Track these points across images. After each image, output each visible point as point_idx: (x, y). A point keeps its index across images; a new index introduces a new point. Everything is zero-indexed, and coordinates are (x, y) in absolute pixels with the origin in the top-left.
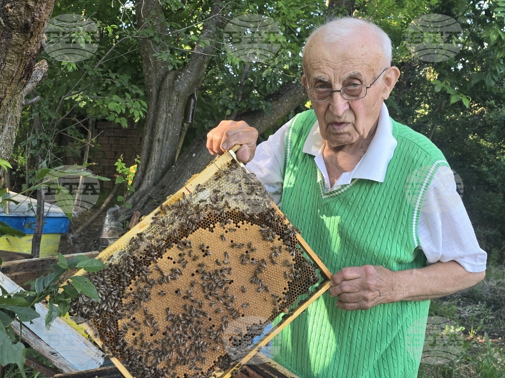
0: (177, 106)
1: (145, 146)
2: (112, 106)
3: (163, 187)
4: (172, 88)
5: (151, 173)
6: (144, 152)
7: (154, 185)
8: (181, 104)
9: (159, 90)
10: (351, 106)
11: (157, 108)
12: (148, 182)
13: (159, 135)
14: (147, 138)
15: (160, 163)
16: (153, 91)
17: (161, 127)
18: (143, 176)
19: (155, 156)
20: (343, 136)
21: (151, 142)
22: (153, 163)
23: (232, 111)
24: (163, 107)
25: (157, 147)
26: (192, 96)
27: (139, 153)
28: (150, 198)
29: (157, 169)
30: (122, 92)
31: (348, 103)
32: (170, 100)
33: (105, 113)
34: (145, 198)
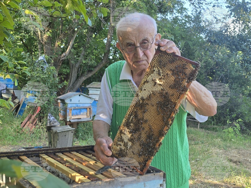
0: (76, 70)
1: (70, 78)
2: (64, 71)
3: (74, 86)
4: (75, 66)
5: (71, 83)
6: (70, 79)
7: (72, 85)
8: (77, 70)
9: (72, 67)
10: (145, 53)
11: (72, 71)
12: (71, 85)
13: (73, 76)
14: (70, 77)
15: (73, 81)
16: (71, 67)
17: (73, 74)
18: (70, 84)
19: (72, 80)
20: (142, 66)
21: (71, 77)
22: (72, 81)
23: (87, 71)
24: (73, 70)
25: (72, 78)
26: (79, 68)
27: (69, 79)
28: (71, 88)
29: (72, 82)
30: (65, 68)
31: (143, 52)
32: (75, 69)
33: (62, 72)
34: (70, 88)
